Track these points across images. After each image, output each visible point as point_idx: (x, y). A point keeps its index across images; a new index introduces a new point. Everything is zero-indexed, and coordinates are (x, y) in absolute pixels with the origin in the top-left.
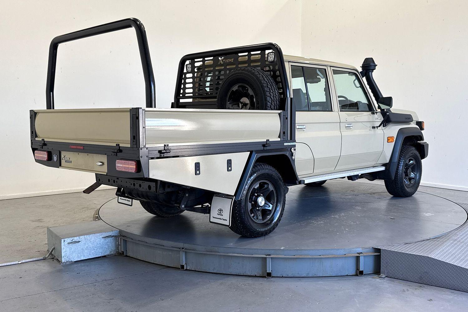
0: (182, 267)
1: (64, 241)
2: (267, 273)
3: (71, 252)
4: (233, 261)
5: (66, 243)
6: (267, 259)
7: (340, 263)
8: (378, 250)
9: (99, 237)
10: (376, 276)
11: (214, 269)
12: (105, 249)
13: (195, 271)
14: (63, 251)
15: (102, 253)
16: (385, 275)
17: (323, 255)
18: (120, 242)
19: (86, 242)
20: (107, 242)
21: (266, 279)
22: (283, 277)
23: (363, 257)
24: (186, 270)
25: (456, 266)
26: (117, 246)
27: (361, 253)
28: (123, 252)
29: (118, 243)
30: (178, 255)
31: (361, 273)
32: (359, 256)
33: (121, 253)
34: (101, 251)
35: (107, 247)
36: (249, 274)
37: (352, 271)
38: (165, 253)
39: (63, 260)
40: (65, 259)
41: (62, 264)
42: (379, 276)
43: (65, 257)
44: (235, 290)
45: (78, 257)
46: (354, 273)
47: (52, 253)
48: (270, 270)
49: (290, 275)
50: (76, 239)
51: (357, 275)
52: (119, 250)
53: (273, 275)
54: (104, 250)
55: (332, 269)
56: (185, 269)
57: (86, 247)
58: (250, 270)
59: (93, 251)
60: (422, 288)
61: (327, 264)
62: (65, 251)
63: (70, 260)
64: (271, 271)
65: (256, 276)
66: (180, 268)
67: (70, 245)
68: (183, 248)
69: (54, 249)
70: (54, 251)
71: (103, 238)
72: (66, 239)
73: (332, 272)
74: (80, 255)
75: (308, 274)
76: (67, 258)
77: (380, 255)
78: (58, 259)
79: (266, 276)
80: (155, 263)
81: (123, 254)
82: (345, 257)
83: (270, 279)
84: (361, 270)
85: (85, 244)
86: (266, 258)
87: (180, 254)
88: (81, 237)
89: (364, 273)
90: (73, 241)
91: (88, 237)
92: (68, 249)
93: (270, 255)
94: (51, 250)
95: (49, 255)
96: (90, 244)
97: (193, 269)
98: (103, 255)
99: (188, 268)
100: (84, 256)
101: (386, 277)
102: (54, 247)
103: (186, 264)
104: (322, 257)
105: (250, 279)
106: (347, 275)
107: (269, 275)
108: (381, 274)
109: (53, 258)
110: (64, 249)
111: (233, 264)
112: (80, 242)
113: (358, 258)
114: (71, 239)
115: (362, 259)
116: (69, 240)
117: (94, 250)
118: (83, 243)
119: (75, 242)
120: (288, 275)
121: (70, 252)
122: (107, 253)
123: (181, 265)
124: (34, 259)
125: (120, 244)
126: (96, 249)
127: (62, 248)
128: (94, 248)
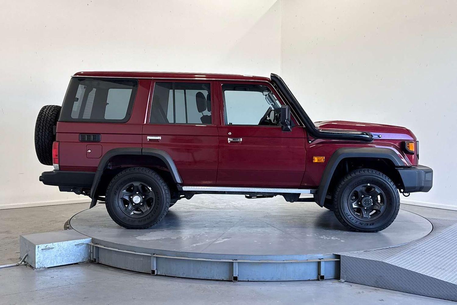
0: (153, 272)
1: (38, 247)
2: (234, 277)
3: (45, 258)
4: (202, 266)
5: (40, 249)
6: (234, 264)
7: (302, 268)
8: (338, 257)
9: (72, 245)
10: (336, 281)
11: (184, 274)
12: (78, 257)
13: (165, 276)
14: (37, 257)
15: (74, 260)
16: (344, 280)
17: (286, 260)
18: (92, 249)
19: (59, 249)
20: (80, 250)
21: (232, 283)
22: (248, 281)
23: (324, 262)
24: (157, 275)
25: (407, 270)
26: (90, 254)
27: (323, 259)
28: (95, 259)
29: (90, 251)
30: (149, 261)
31: (322, 278)
32: (320, 262)
33: (93, 261)
34: (73, 258)
35: (79, 254)
36: (217, 278)
37: (314, 276)
38: (137, 259)
39: (37, 266)
40: (39, 264)
41: (35, 270)
42: (339, 281)
43: (38, 263)
44: (202, 291)
45: (51, 263)
46: (315, 278)
47: (25, 260)
48: (236, 274)
49: (255, 280)
50: (50, 245)
51: (318, 280)
52: (90, 257)
53: (239, 279)
54: (76, 257)
55: (295, 274)
56: (155, 274)
57: (59, 254)
58: (218, 275)
59: (66, 258)
60: (376, 291)
61: (291, 268)
62: (39, 257)
63: (43, 266)
64: (238, 275)
65: (223, 280)
66: (150, 274)
67: (44, 251)
68: (154, 254)
69: (27, 255)
70: (28, 258)
71: (75, 245)
72: (40, 245)
73: (294, 277)
74: (53, 261)
75: (273, 278)
76: (41, 263)
77: (340, 261)
78: (31, 266)
79: (232, 281)
80: (126, 269)
81: (95, 261)
82: (307, 262)
83: (236, 283)
84: (322, 275)
85: (58, 250)
86: (233, 262)
87: (151, 260)
88: (55, 244)
89: (325, 279)
90: (47, 247)
91: (61, 244)
92: (42, 256)
93: (237, 260)
94: (24, 257)
95: (22, 262)
96: (63, 251)
97: (163, 274)
98: (75, 263)
99: (159, 274)
100: (57, 262)
101: (345, 281)
102: (27, 254)
103: (157, 269)
104: (285, 262)
105: (218, 282)
106: (309, 280)
107: (236, 279)
108: (341, 279)
109: (26, 265)
110: (37, 255)
111: (202, 269)
112: (54, 249)
113: (319, 263)
114: (45, 245)
115: (323, 265)
116: (42, 246)
117: (67, 256)
118: (56, 249)
119: (49, 248)
120: (253, 279)
121: (43, 258)
122: (80, 260)
123: (152, 270)
124: (8, 265)
125: (92, 252)
126: (69, 256)
127: (36, 254)
128: (67, 255)
